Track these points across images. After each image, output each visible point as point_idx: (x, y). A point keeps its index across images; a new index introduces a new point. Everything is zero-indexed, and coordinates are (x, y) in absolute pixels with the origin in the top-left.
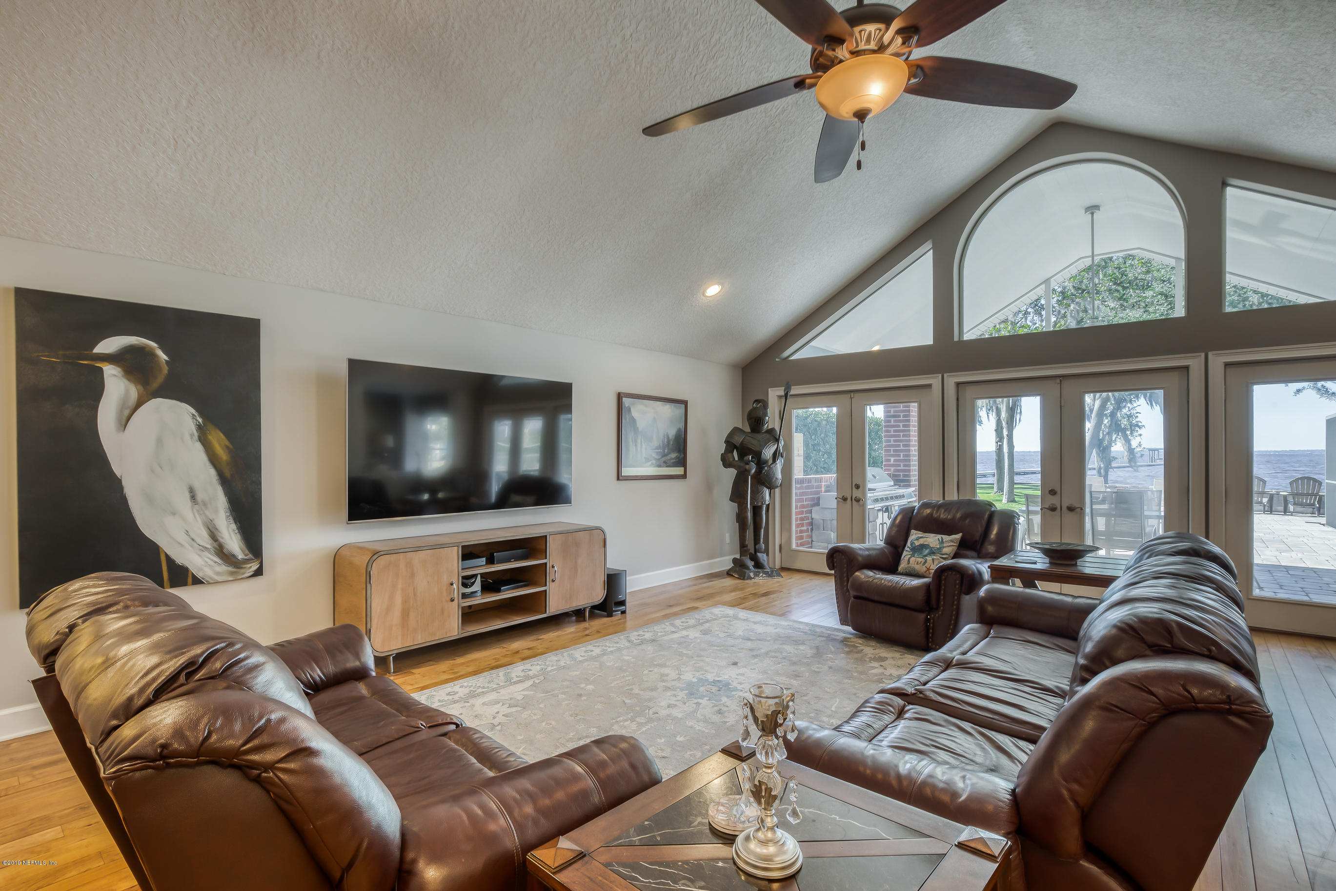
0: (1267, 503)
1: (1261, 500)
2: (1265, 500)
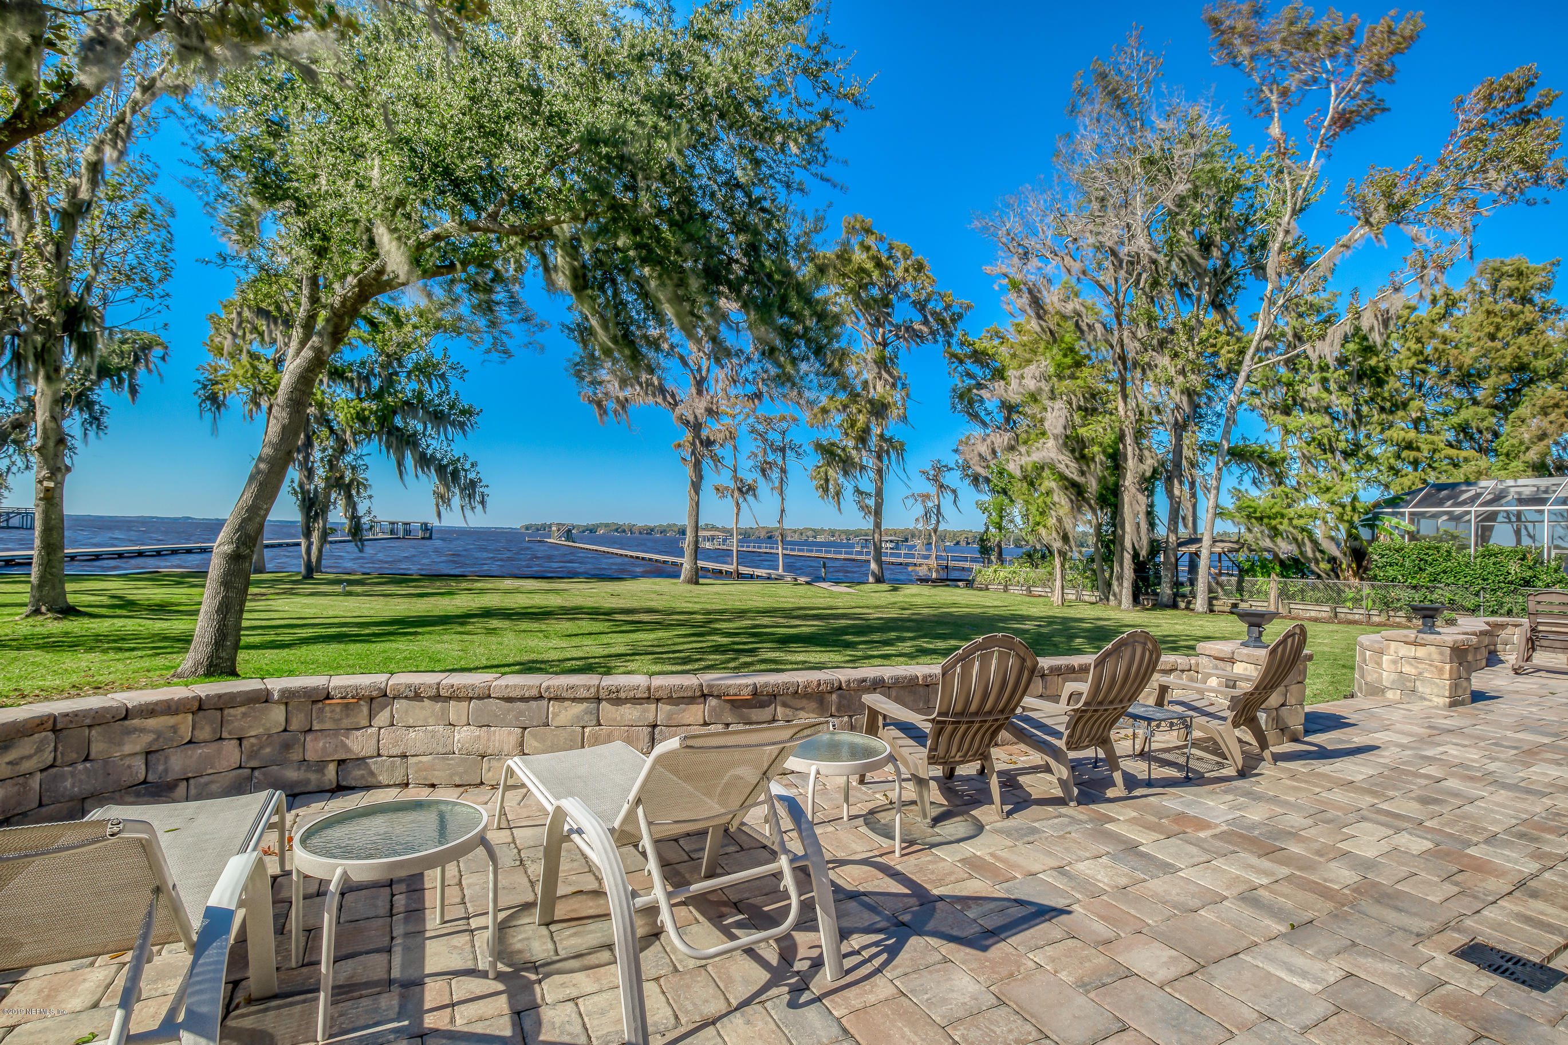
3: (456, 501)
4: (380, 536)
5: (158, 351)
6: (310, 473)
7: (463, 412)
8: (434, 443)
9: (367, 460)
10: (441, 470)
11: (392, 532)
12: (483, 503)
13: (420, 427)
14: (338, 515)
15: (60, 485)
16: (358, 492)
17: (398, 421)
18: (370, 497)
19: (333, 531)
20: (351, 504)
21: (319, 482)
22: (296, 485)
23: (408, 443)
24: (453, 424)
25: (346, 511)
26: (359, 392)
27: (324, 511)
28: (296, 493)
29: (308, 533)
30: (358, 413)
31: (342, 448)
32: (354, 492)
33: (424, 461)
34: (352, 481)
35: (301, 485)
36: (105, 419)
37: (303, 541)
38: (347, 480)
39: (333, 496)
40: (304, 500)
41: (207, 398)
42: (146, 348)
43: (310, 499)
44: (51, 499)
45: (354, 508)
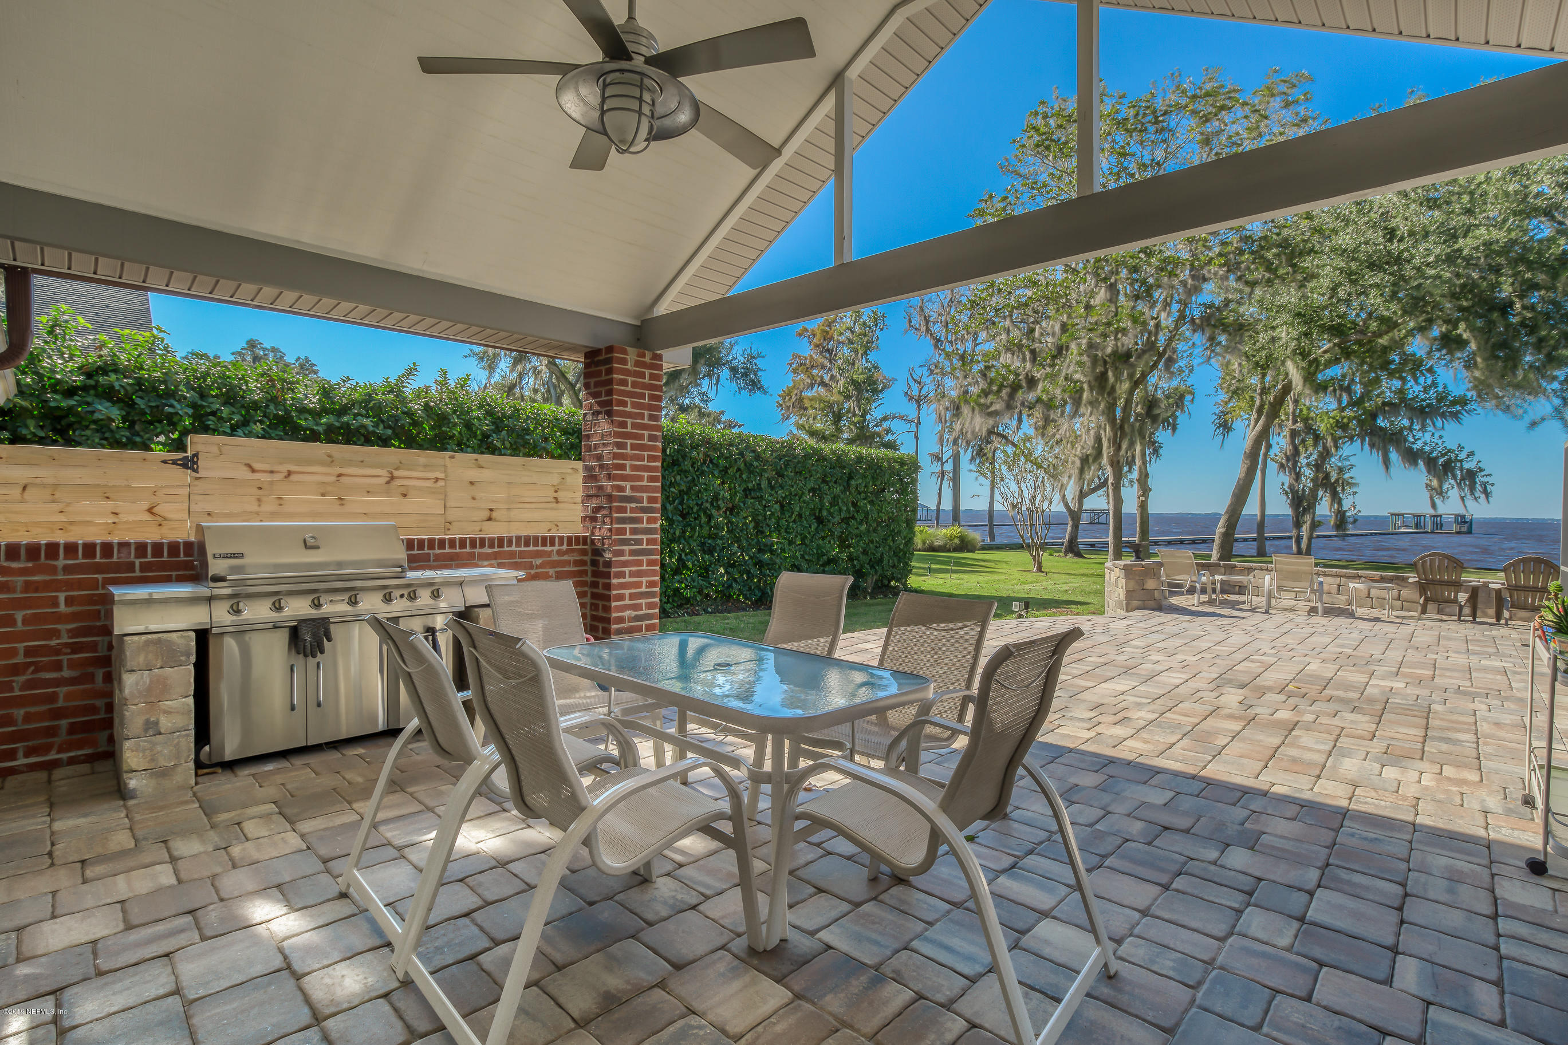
0: (1468, 600)
1: (1456, 597)
2: (1463, 597)
3: (1454, 494)
4: (1403, 530)
5: (1188, 398)
6: (1298, 476)
7: (1454, 403)
8: (1423, 438)
9: (1353, 460)
10: (1431, 463)
11: (1417, 526)
12: (1487, 494)
13: (1406, 423)
14: (1324, 508)
15: (1147, 498)
16: (1343, 489)
17: (1382, 422)
18: (1355, 493)
19: (1320, 524)
20: (1335, 497)
21: (1307, 483)
22: (1285, 487)
23: (1391, 441)
24: (1443, 415)
25: (1332, 504)
26: (1340, 402)
27: (1311, 507)
28: (1286, 493)
29: (1298, 525)
30: (1338, 421)
31: (1325, 455)
32: (1339, 489)
33: (1412, 456)
34: (1337, 480)
35: (1291, 487)
36: (1161, 451)
37: (1294, 533)
38: (1333, 480)
39: (1320, 493)
40: (1293, 498)
41: (1221, 425)
42: (1182, 397)
43: (1298, 497)
44: (1143, 506)
45: (1340, 504)
